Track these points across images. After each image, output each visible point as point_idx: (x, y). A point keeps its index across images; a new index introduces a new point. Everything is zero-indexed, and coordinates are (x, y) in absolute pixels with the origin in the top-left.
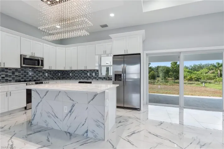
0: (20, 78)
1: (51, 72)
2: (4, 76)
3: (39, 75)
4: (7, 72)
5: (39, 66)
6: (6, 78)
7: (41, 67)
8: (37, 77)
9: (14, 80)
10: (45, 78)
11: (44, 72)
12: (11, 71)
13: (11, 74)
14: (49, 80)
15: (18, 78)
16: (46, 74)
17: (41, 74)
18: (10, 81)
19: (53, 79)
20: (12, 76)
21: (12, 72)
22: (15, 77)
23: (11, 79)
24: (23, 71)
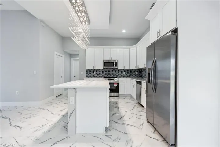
0: (106, 75)
1: (128, 71)
2: (98, 74)
3: (118, 73)
5: (114, 66)
6: (99, 75)
7: (116, 67)
8: (117, 75)
10: (123, 76)
11: (123, 71)
12: (101, 71)
14: (126, 77)
15: (105, 76)
16: (124, 73)
17: (120, 73)
18: (101, 77)
19: (130, 77)
20: (102, 74)
22: (103, 74)
23: (101, 76)
24: (108, 71)
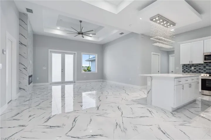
2: (198, 69)
4: (200, 66)
6: (199, 71)
9: (205, 72)
13: (203, 68)
15: (207, 71)
21: (204, 66)
23: (203, 71)
